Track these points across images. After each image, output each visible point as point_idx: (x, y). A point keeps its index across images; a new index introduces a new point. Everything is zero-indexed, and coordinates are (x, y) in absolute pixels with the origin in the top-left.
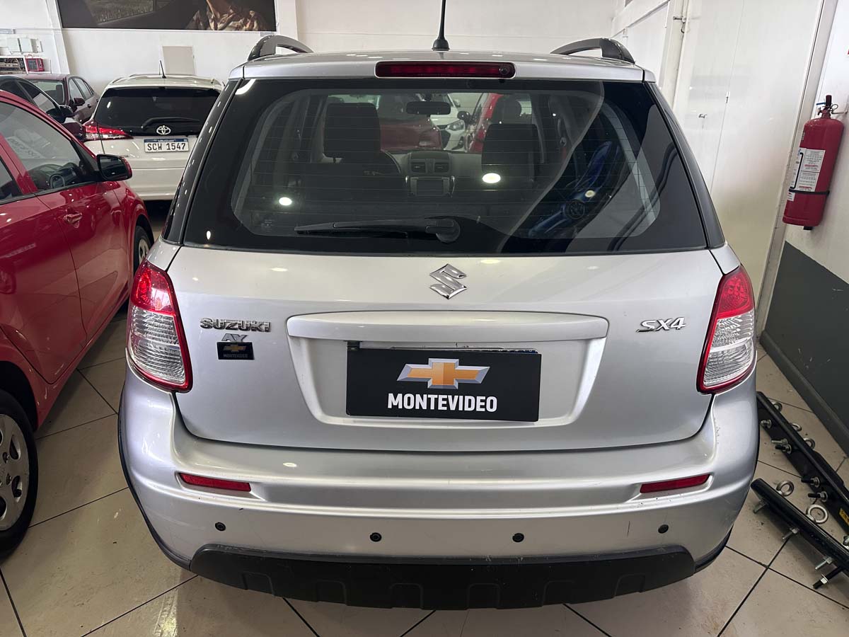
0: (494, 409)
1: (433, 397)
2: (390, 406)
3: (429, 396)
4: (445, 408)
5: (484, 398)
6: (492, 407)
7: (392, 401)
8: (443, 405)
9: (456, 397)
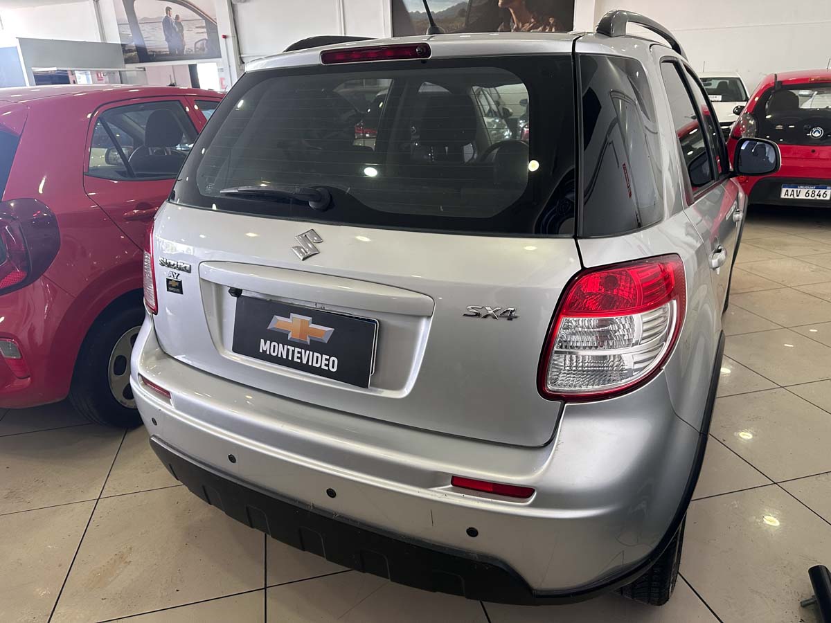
0: (335, 370)
1: (291, 348)
2: (261, 351)
3: (289, 347)
4: (299, 361)
5: (328, 357)
6: (333, 367)
7: (265, 346)
8: (298, 358)
9: (308, 352)
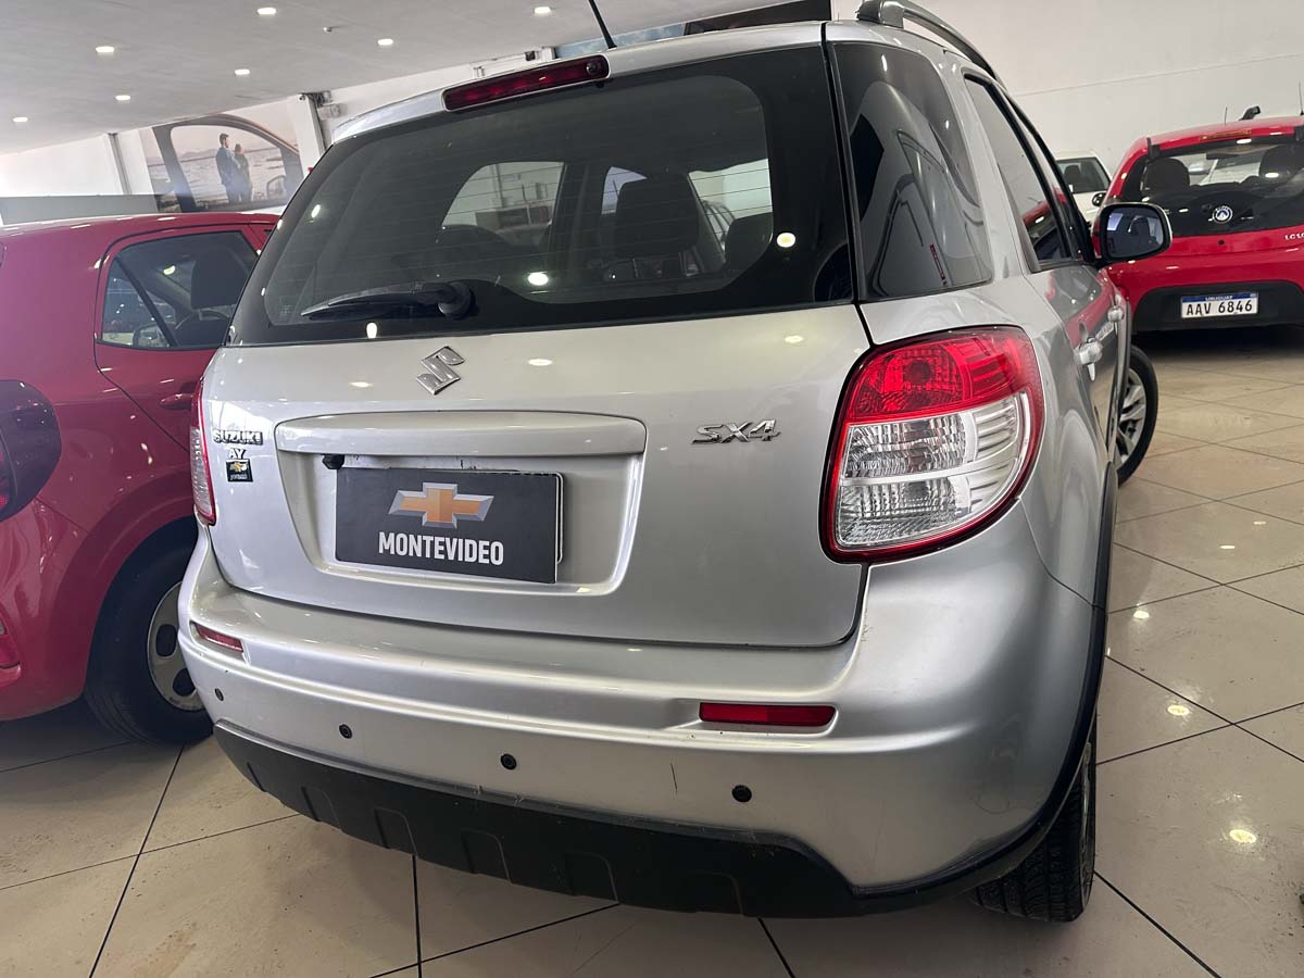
0: (500, 561)
1: (428, 539)
2: (381, 551)
3: (424, 538)
4: (442, 557)
5: (487, 543)
6: (497, 559)
7: (387, 543)
8: (441, 552)
9: (455, 540)
